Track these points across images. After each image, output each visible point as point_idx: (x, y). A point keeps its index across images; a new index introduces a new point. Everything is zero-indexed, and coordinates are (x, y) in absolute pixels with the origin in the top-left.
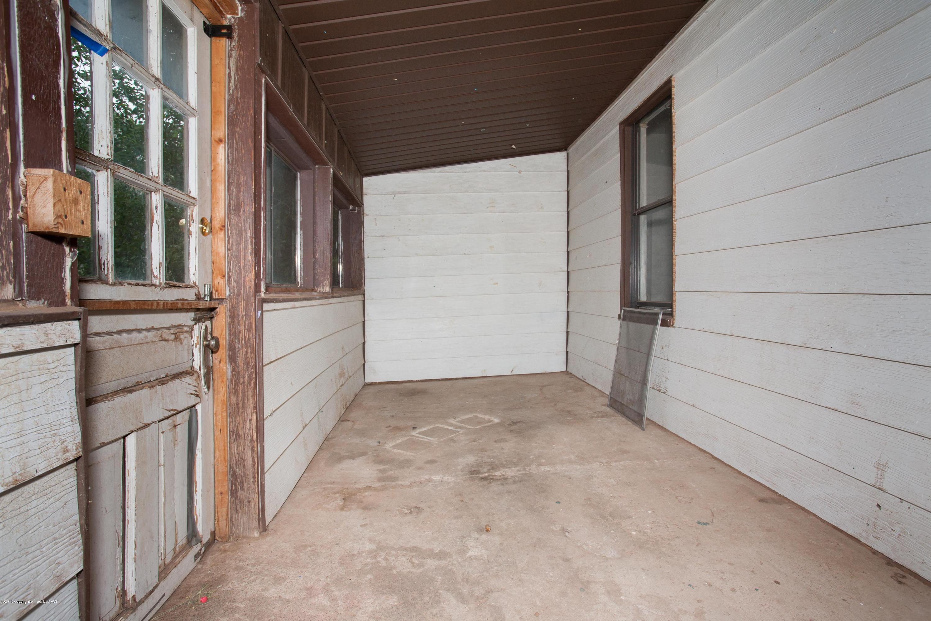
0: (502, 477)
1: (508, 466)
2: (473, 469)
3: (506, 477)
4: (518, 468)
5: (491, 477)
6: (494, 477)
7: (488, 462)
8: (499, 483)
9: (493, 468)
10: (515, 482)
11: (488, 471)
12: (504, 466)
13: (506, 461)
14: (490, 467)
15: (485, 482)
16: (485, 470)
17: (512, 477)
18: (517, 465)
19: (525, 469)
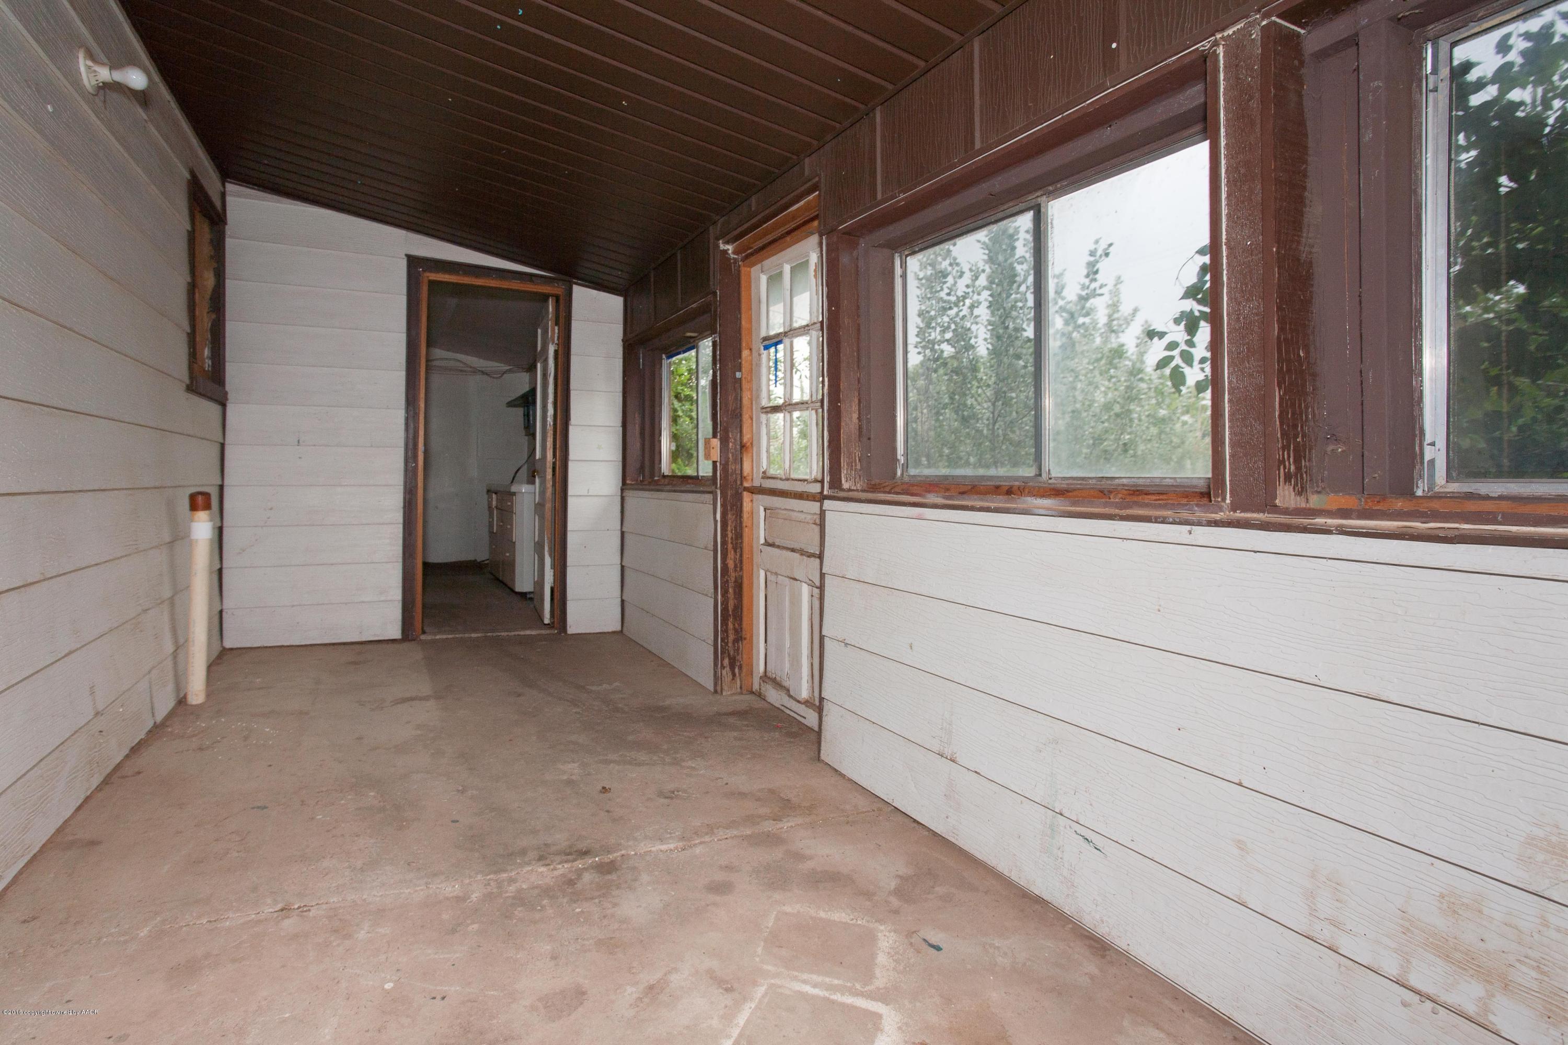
0: (548, 861)
1: (536, 891)
2: (613, 877)
3: (541, 863)
4: (512, 888)
5: (570, 857)
6: (565, 858)
7: (586, 899)
8: (553, 849)
9: (571, 883)
10: (523, 852)
11: (580, 873)
12: (546, 891)
13: (543, 907)
14: (579, 886)
15: (582, 846)
16: (587, 877)
17: (529, 864)
18: (514, 898)
19: (500, 884)
